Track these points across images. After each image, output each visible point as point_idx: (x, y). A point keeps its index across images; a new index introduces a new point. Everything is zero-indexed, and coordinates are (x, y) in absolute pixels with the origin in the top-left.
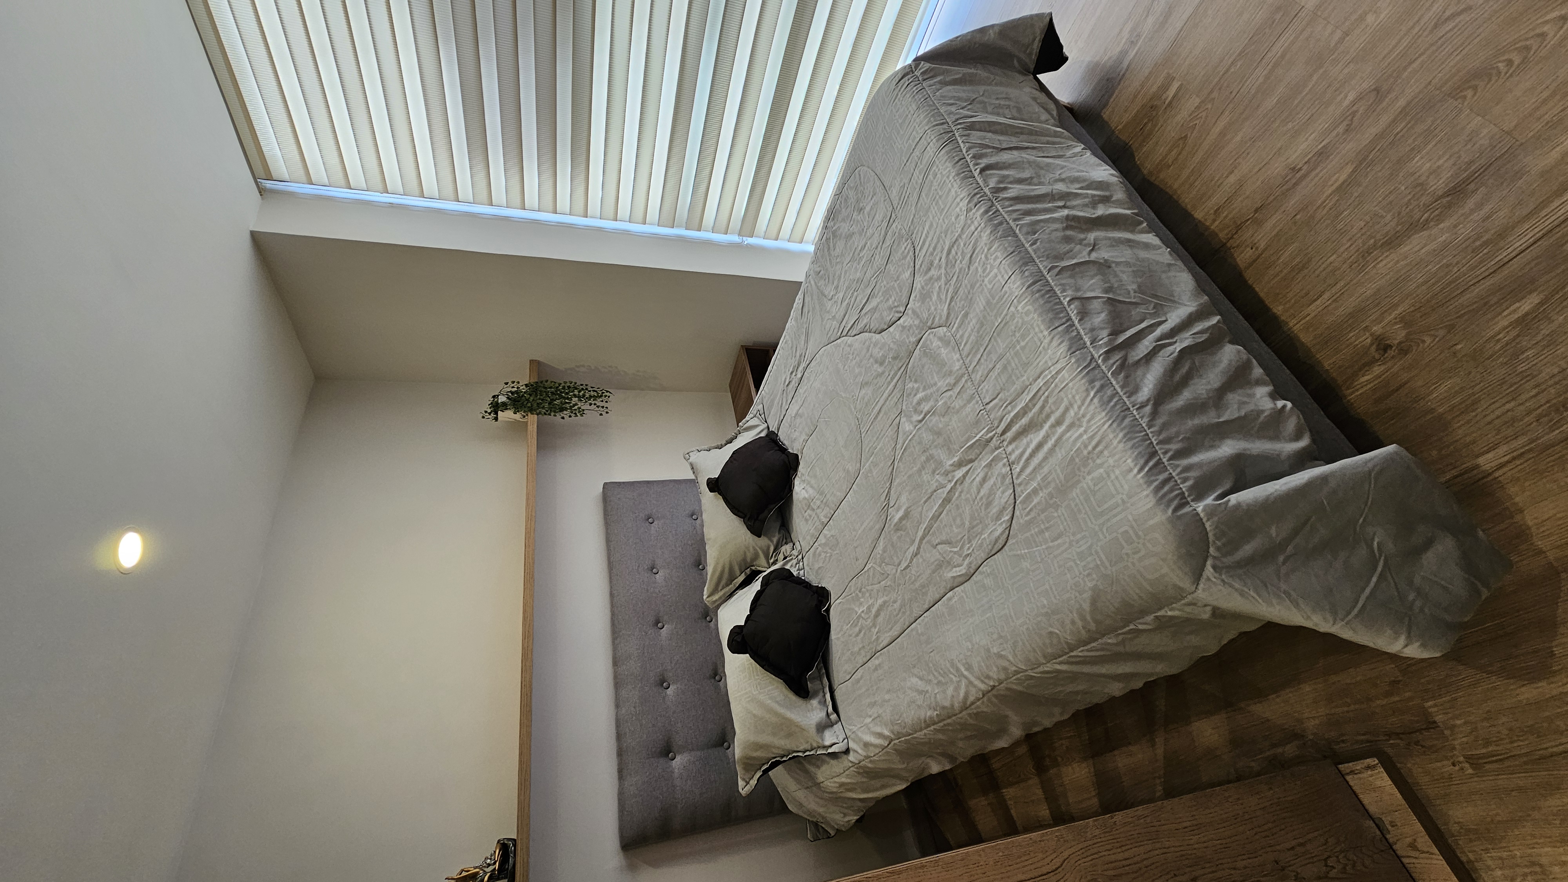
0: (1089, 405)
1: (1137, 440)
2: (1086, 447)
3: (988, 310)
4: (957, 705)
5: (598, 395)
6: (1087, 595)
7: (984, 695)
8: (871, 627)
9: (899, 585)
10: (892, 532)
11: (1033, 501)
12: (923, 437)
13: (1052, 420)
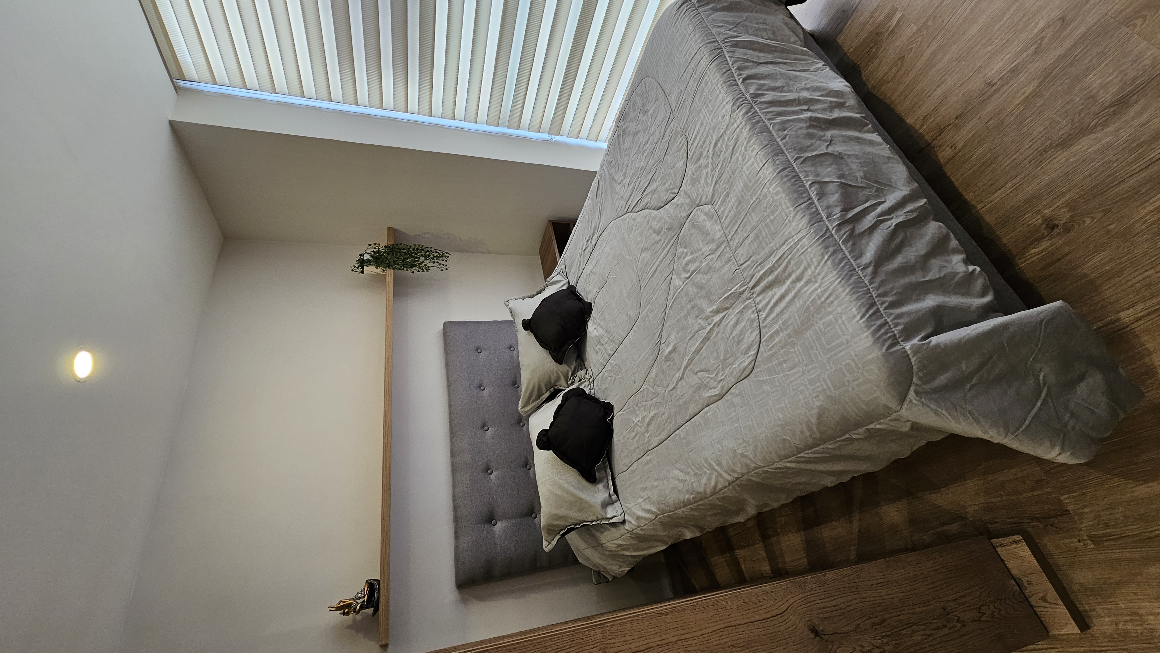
0: (823, 266)
1: (861, 293)
2: (820, 298)
3: (745, 191)
4: (708, 491)
5: (440, 256)
6: (815, 412)
7: (729, 484)
8: (645, 433)
9: (667, 402)
10: (663, 362)
11: (775, 339)
12: (689, 291)
13: (793, 277)
